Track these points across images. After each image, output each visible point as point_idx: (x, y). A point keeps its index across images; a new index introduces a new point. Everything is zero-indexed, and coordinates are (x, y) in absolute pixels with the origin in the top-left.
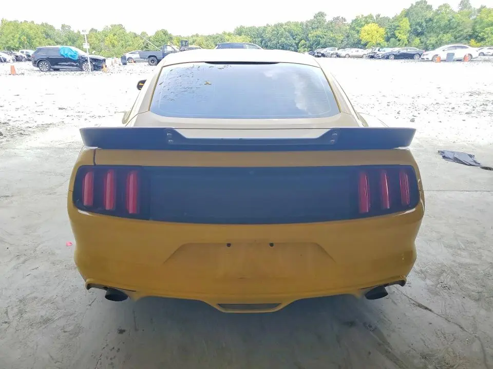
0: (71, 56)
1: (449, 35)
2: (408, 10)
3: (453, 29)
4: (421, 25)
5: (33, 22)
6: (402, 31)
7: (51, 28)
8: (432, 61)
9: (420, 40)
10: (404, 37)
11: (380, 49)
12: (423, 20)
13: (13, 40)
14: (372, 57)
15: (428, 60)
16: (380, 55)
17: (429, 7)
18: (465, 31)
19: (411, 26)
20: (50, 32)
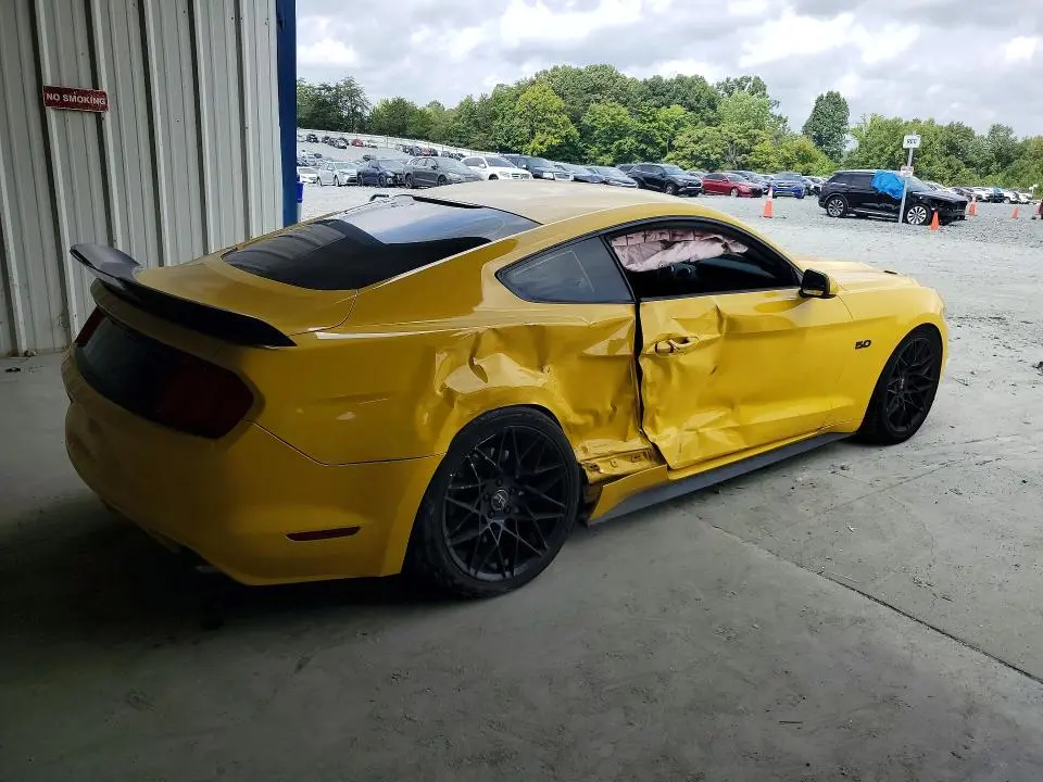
0: (891, 190)
5: (931, 122)
7: (968, 133)
13: (879, 156)
20: (961, 143)
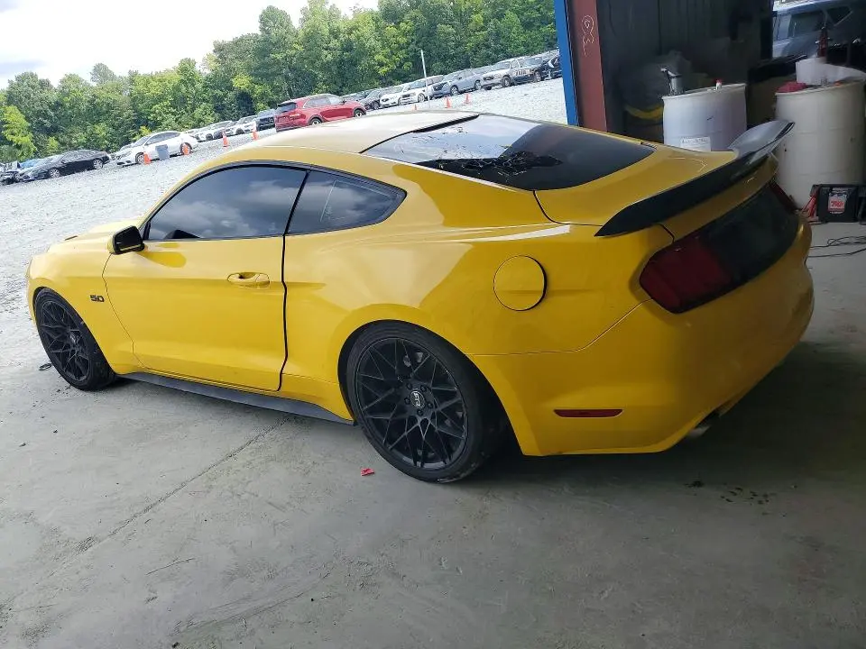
1: (103, 125)
2: (9, 92)
3: (104, 114)
4: (46, 116)
6: (15, 131)
8: (137, 163)
9: (57, 140)
10: (26, 139)
11: (21, 164)
12: (46, 107)
14: (11, 181)
15: (130, 164)
16: (29, 174)
17: (44, 84)
18: (125, 115)
19: (27, 119)
